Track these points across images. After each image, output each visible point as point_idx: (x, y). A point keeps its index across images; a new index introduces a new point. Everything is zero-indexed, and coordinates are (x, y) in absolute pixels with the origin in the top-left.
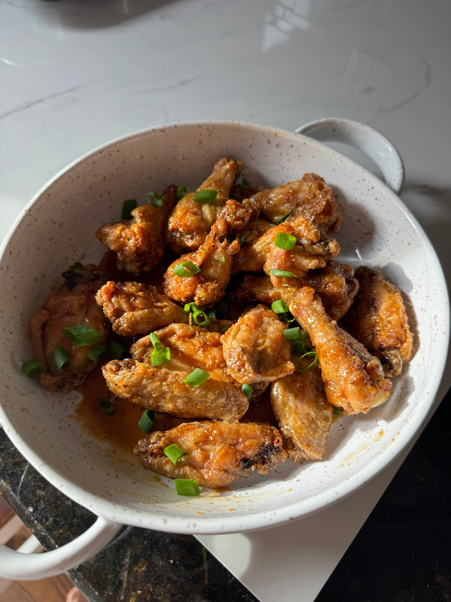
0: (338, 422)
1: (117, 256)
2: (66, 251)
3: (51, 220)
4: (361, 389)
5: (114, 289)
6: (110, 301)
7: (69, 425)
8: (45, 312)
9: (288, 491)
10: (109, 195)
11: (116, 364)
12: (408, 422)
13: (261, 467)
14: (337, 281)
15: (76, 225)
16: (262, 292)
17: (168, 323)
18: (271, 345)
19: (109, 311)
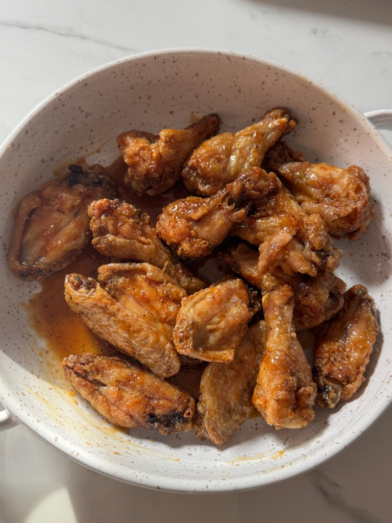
0: (255, 420)
1: (126, 171)
2: (83, 140)
3: (80, 108)
4: (281, 409)
5: (108, 208)
6: (99, 217)
7: (18, 312)
8: (38, 199)
9: (175, 460)
10: (148, 99)
11: (79, 280)
12: (305, 459)
13: (163, 428)
14: (319, 295)
15: (103, 118)
16: (247, 268)
17: (144, 260)
18: (225, 328)
19: (94, 226)
